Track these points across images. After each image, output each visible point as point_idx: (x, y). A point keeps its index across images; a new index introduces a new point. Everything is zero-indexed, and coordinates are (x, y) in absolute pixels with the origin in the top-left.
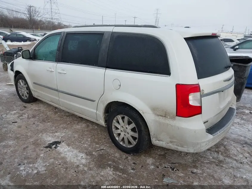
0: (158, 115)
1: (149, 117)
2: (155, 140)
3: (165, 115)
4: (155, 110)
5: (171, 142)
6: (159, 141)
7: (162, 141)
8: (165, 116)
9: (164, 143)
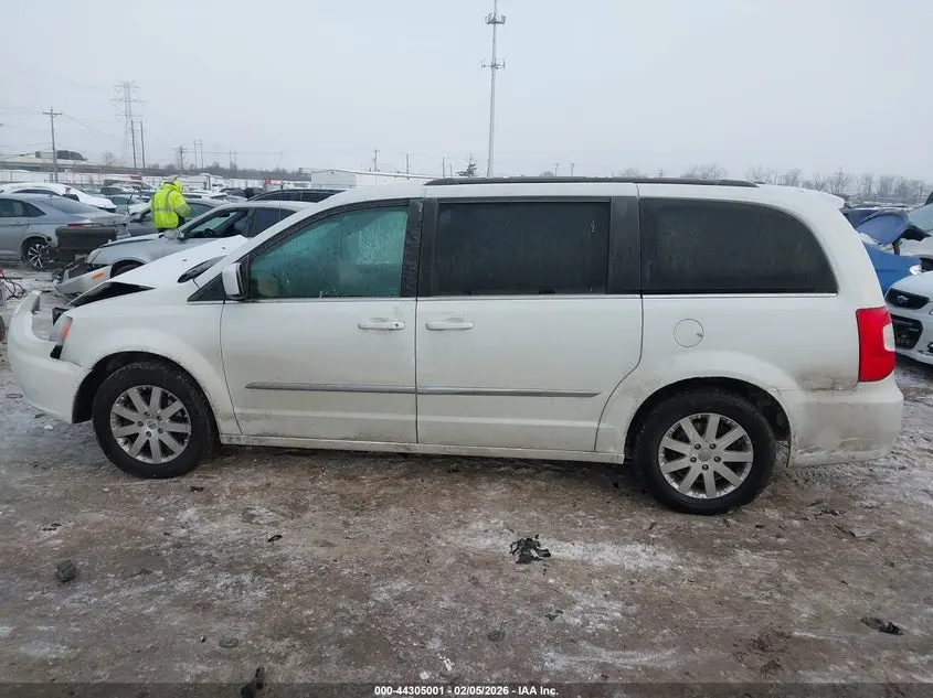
0: (814, 390)
1: (792, 400)
2: (802, 453)
3: (833, 384)
4: (809, 380)
5: (842, 445)
6: (810, 452)
7: (817, 449)
8: (832, 389)
9: (823, 453)
